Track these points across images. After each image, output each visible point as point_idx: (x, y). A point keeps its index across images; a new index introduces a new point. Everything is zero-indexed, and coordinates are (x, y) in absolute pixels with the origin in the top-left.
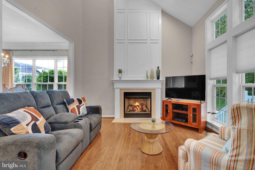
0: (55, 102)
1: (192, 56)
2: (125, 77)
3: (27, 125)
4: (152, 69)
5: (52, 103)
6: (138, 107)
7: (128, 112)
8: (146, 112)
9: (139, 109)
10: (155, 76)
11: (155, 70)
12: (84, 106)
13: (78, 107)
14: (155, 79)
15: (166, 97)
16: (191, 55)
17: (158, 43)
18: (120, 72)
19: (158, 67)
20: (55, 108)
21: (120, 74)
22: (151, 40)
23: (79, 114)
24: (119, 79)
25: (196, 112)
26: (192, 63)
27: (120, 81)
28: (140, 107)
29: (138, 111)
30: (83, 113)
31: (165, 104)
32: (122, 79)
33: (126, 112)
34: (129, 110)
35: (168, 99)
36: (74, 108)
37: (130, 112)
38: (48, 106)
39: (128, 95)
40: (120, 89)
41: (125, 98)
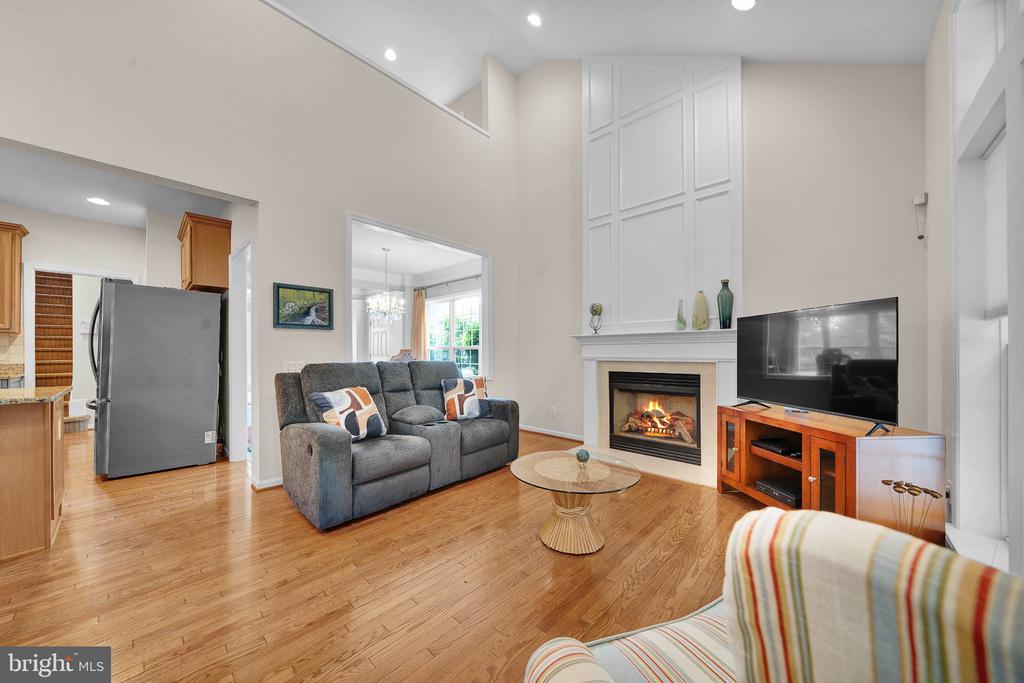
0: (419, 383)
1: (924, 205)
2: (610, 326)
3: (341, 413)
4: (702, 292)
5: (413, 385)
6: (657, 420)
7: (623, 434)
8: (685, 441)
9: (660, 426)
10: (715, 315)
11: (713, 293)
12: (476, 398)
13: (462, 399)
14: (715, 325)
15: (740, 394)
16: (919, 200)
17: (726, 192)
18: (596, 311)
19: (725, 284)
20: (416, 396)
21: (597, 317)
22: (696, 190)
23: (462, 413)
24: (590, 332)
25: (833, 468)
26: (921, 237)
27: (596, 338)
28: (665, 420)
29: (657, 435)
30: (469, 414)
31: (725, 418)
32: (601, 332)
33: (617, 432)
34: (626, 427)
35: (749, 403)
36: (452, 400)
37: (629, 435)
38: (405, 390)
39: (624, 383)
40: (599, 362)
41: (616, 392)
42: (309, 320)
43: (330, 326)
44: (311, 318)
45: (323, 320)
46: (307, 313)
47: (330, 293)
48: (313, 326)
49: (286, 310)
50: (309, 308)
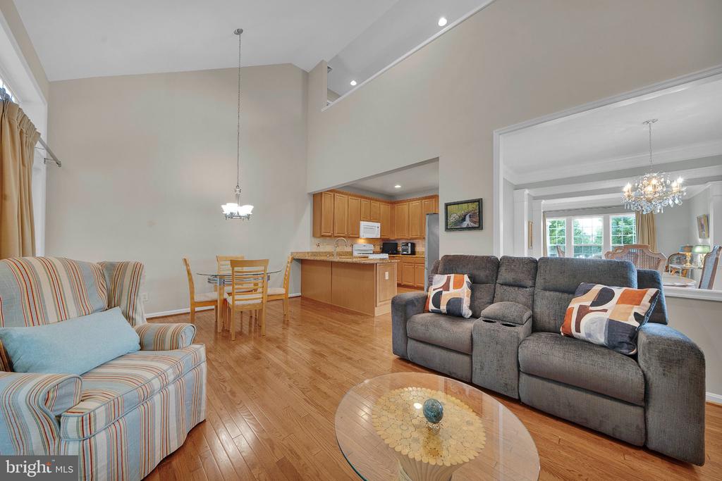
5: (534, 283)
13: (583, 312)
23: (577, 329)
30: (589, 334)
36: (571, 310)
42: (465, 225)
43: (480, 227)
44: (467, 223)
45: (475, 222)
46: (464, 219)
47: (479, 201)
48: (469, 228)
49: (452, 219)
50: (465, 216)
